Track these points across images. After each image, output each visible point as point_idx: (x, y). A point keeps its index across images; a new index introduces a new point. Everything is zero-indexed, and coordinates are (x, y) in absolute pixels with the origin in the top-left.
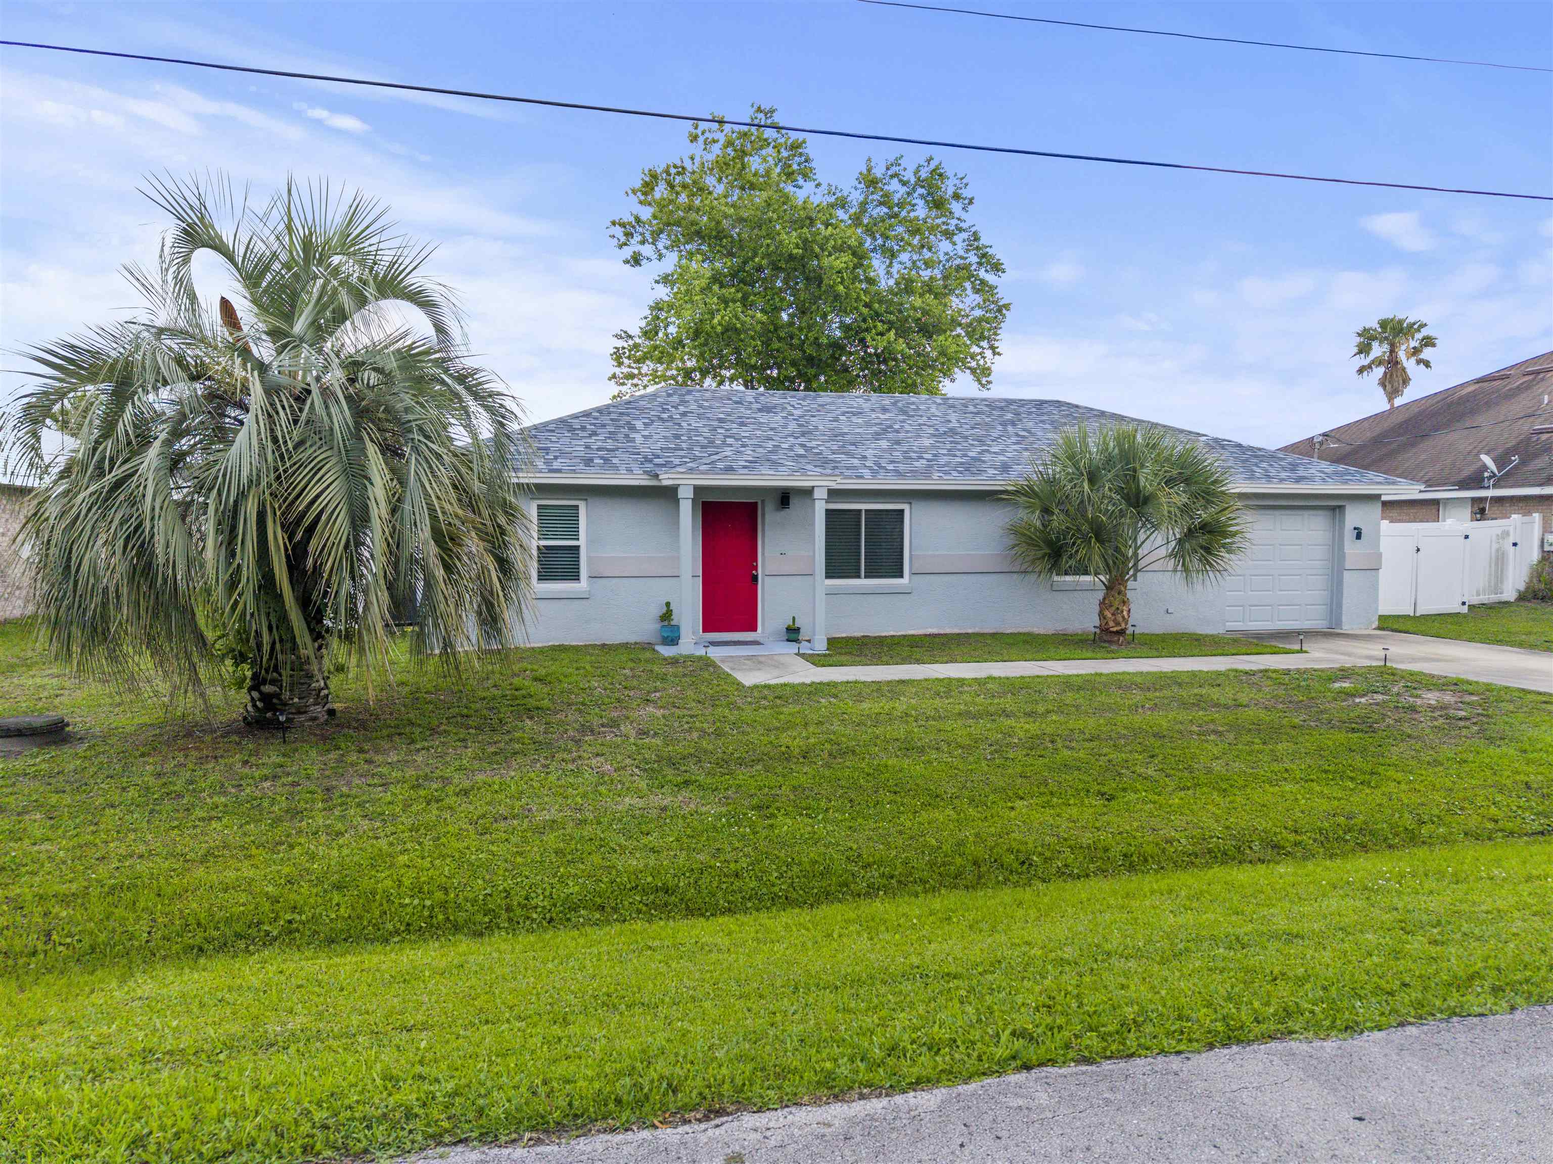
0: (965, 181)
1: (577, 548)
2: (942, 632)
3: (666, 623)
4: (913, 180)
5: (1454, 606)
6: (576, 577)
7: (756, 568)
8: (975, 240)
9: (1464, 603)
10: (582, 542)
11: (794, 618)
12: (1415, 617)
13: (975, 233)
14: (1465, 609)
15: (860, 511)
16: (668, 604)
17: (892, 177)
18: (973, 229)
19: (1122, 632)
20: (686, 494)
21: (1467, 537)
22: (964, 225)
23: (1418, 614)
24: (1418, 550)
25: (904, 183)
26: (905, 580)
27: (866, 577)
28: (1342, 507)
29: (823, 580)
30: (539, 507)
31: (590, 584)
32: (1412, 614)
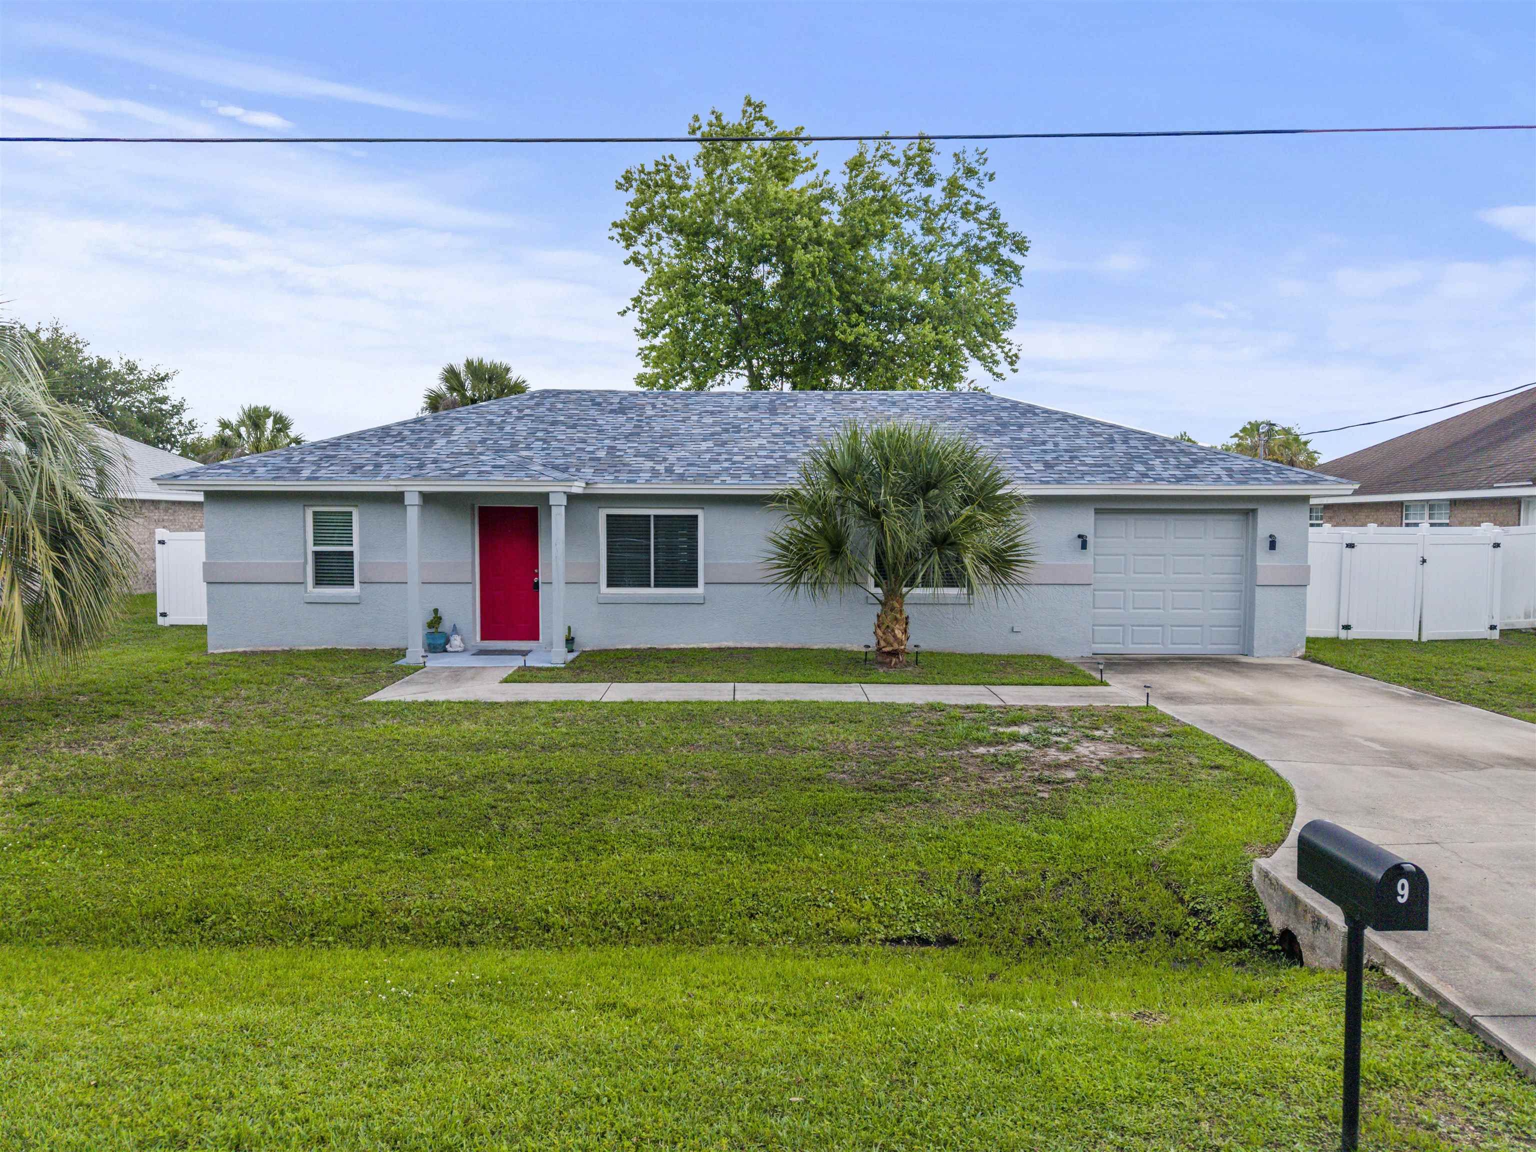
0: (984, 156)
1: (351, 554)
2: (739, 645)
3: (433, 630)
4: (903, 160)
5: (1478, 630)
6: (351, 583)
7: (537, 575)
8: (995, 218)
9: (1493, 627)
10: (355, 548)
11: (569, 628)
12: (1419, 642)
13: (995, 210)
14: (1496, 635)
15: (649, 516)
16: (436, 611)
17: (882, 157)
18: (993, 207)
19: (894, 653)
20: (412, 499)
21: (1497, 545)
22: (984, 203)
23: (1424, 639)
24: (1424, 561)
25: (894, 163)
26: (700, 590)
27: (656, 586)
28: (1254, 511)
29: (604, 589)
30: (315, 514)
31: (361, 589)
32: (1416, 639)
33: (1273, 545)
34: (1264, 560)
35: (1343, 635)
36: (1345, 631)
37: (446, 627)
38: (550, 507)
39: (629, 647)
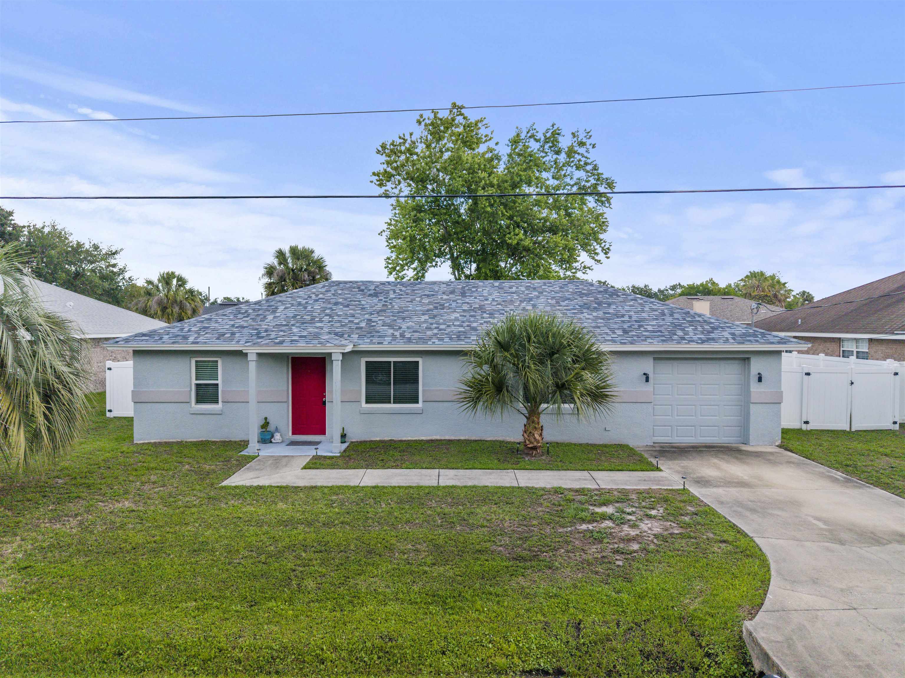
0: (590, 134)
1: (217, 385)
2: (443, 438)
3: (264, 430)
4: (543, 138)
5: (887, 425)
6: (217, 402)
7: (325, 397)
8: (595, 170)
9: (895, 423)
10: (219, 382)
11: (343, 428)
12: (850, 432)
13: (596, 165)
14: (897, 427)
15: (390, 362)
16: (266, 419)
17: (530, 137)
18: (594, 163)
19: (535, 448)
20: (252, 357)
21: (896, 374)
22: (589, 161)
23: (853, 429)
24: (852, 383)
25: (537, 141)
26: (420, 405)
27: (394, 403)
28: (748, 359)
29: (364, 405)
30: (196, 362)
31: (223, 406)
32: (848, 430)
33: (760, 380)
34: (755, 387)
35: (804, 427)
36: (805, 425)
37: (271, 428)
38: (332, 361)
39: (378, 439)
